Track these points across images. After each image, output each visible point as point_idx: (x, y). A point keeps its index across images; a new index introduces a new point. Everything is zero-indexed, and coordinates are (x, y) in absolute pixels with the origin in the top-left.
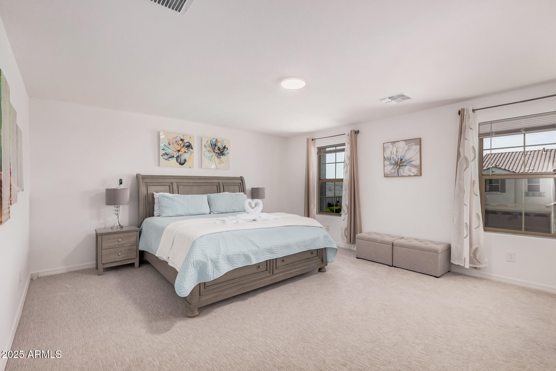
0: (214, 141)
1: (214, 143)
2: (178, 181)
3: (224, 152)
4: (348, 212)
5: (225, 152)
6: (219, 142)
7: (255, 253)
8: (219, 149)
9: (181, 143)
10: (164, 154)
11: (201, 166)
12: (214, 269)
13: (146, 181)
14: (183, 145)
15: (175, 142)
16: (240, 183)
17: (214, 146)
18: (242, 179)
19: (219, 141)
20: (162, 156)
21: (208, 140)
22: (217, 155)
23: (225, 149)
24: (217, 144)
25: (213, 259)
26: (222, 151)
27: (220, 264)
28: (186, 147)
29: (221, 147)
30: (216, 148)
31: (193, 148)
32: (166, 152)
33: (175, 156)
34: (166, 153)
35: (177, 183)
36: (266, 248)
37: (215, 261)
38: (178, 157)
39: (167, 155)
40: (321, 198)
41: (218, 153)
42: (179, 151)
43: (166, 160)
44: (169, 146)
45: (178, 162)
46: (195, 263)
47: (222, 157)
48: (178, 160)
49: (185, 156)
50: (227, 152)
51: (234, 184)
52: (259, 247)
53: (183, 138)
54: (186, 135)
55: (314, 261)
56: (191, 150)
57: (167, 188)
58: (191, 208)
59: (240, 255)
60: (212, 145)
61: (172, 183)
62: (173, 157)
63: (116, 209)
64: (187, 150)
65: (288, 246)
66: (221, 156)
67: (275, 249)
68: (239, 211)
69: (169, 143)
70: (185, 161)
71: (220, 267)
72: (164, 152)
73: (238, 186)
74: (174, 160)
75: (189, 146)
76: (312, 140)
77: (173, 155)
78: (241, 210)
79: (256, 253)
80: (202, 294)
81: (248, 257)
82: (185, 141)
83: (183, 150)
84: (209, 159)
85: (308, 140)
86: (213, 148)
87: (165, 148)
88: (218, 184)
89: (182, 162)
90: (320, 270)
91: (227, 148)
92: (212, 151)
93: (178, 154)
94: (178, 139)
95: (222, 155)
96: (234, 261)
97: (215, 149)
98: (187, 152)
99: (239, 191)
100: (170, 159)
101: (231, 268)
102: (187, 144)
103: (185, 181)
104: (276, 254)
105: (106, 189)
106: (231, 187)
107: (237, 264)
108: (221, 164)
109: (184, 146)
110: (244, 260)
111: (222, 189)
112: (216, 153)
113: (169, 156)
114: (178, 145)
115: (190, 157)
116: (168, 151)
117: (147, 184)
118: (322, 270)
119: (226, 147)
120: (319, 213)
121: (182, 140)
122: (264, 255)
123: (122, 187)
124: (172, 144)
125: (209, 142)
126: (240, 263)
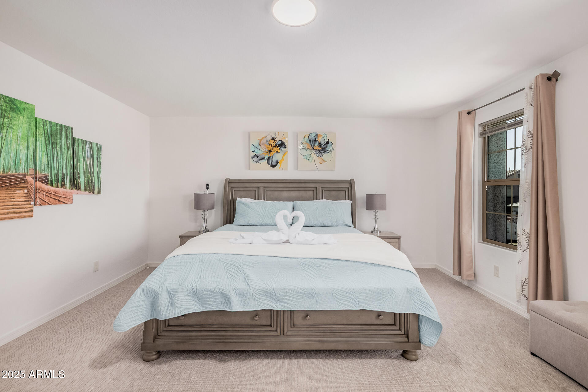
0: (314, 135)
1: (314, 138)
2: (266, 185)
3: (327, 149)
4: (529, 247)
5: (329, 148)
6: (321, 136)
7: (241, 294)
8: (320, 145)
9: (272, 143)
10: (254, 157)
11: (296, 168)
12: (170, 305)
13: (232, 185)
14: (274, 144)
15: (266, 141)
16: (348, 188)
17: (314, 142)
18: (351, 183)
19: (319, 135)
20: (252, 158)
21: (305, 135)
22: (317, 152)
23: (329, 145)
24: (316, 139)
25: (171, 290)
26: (324, 147)
27: (178, 299)
28: (278, 147)
29: (323, 143)
30: (317, 144)
31: (286, 147)
32: (256, 153)
33: (266, 158)
34: (256, 155)
35: (264, 187)
36: (265, 290)
37: (172, 294)
38: (268, 159)
39: (257, 157)
40: (487, 214)
41: (319, 150)
42: (270, 151)
43: (256, 162)
44: (259, 147)
45: (269, 164)
46: (146, 290)
47: (325, 155)
48: (270, 163)
49: (277, 157)
50: (331, 148)
51: (339, 190)
52: (250, 285)
53: (274, 137)
54: (279, 133)
55: (383, 334)
56: (284, 149)
57: (253, 193)
58: (267, 217)
59: (214, 293)
60: (310, 141)
61: (259, 188)
62: (264, 158)
63: (203, 213)
64: (279, 150)
65: (310, 294)
66: (323, 154)
67: (282, 294)
68: (330, 225)
69: (259, 144)
70: (277, 162)
71: (175, 304)
72: (254, 154)
73: (345, 192)
74: (265, 161)
75: (282, 144)
76: (469, 113)
77: (263, 156)
78: (334, 224)
79: (244, 294)
80: (161, 334)
81: (227, 297)
82: (277, 140)
83: (275, 149)
84: (306, 158)
85: (460, 114)
86: (312, 144)
87: (256, 149)
88: (315, 189)
89: (274, 163)
90: (405, 355)
91: (331, 143)
92: (311, 148)
93: (269, 156)
94: (269, 138)
95: (324, 152)
96: (205, 299)
97: (314, 145)
98: (279, 152)
99: (345, 198)
100: (260, 162)
101: (200, 309)
102: (280, 142)
103: (274, 185)
104: (283, 302)
105: (194, 194)
106: (334, 193)
107: (209, 304)
108: (323, 163)
109: (276, 145)
110: (222, 302)
111: (320, 195)
112: (316, 150)
113: (259, 158)
114: (270, 145)
115: (283, 158)
116: (259, 152)
117: (233, 188)
118: (407, 356)
119: (330, 141)
120: (484, 240)
121: (273, 139)
122: (257, 299)
123: (209, 191)
124: (263, 144)
125: (307, 138)
126: (214, 303)
